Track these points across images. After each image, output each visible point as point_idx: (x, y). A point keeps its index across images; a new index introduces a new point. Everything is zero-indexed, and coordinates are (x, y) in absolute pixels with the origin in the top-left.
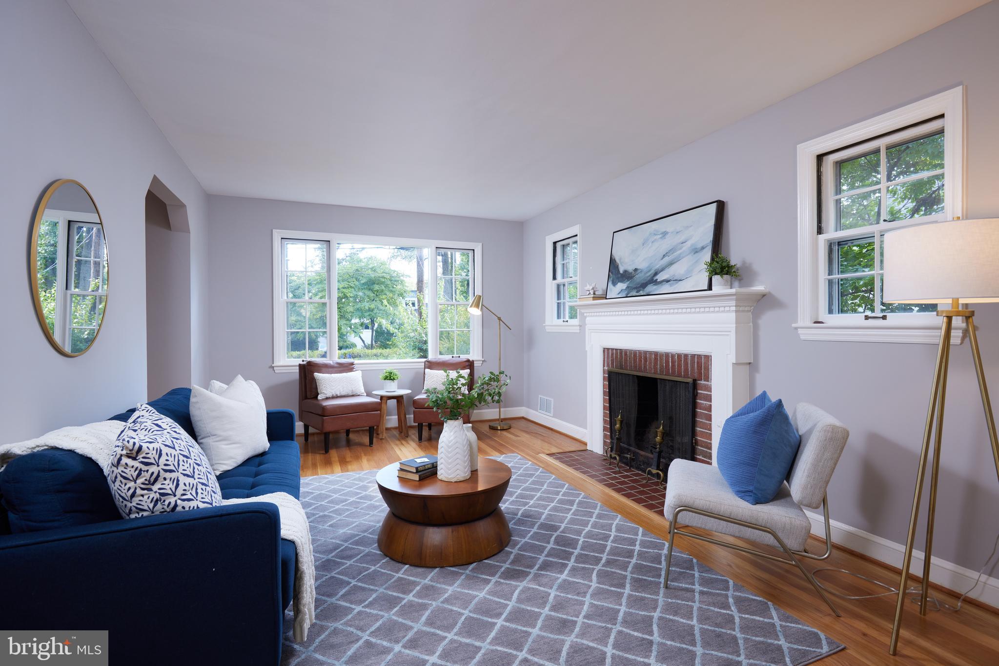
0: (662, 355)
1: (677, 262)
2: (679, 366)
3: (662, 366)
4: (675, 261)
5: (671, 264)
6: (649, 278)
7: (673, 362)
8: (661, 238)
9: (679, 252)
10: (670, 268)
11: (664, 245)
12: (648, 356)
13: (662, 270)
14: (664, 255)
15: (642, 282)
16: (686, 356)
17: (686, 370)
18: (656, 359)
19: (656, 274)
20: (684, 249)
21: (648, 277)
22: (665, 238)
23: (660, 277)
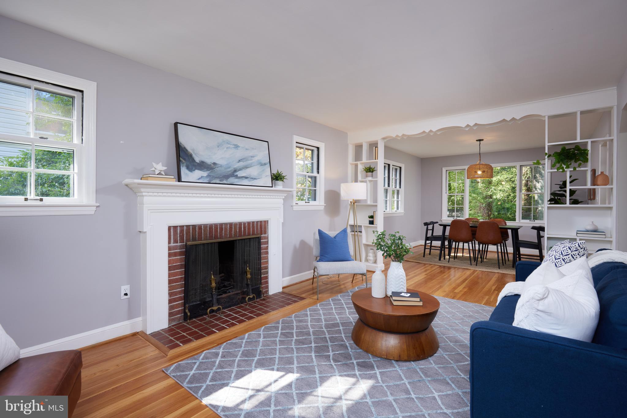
0: (236, 224)
1: (250, 167)
2: (249, 229)
3: (236, 231)
4: (249, 166)
5: (246, 167)
6: (230, 173)
7: (245, 228)
8: (234, 148)
9: (250, 162)
10: (246, 170)
11: (239, 154)
12: (224, 227)
13: (240, 170)
14: (239, 160)
15: (225, 174)
16: (253, 222)
17: (253, 231)
18: (231, 228)
19: (235, 171)
20: (253, 161)
21: (228, 172)
22: (238, 149)
23: (240, 174)
